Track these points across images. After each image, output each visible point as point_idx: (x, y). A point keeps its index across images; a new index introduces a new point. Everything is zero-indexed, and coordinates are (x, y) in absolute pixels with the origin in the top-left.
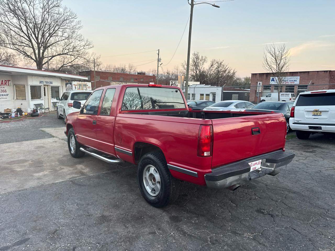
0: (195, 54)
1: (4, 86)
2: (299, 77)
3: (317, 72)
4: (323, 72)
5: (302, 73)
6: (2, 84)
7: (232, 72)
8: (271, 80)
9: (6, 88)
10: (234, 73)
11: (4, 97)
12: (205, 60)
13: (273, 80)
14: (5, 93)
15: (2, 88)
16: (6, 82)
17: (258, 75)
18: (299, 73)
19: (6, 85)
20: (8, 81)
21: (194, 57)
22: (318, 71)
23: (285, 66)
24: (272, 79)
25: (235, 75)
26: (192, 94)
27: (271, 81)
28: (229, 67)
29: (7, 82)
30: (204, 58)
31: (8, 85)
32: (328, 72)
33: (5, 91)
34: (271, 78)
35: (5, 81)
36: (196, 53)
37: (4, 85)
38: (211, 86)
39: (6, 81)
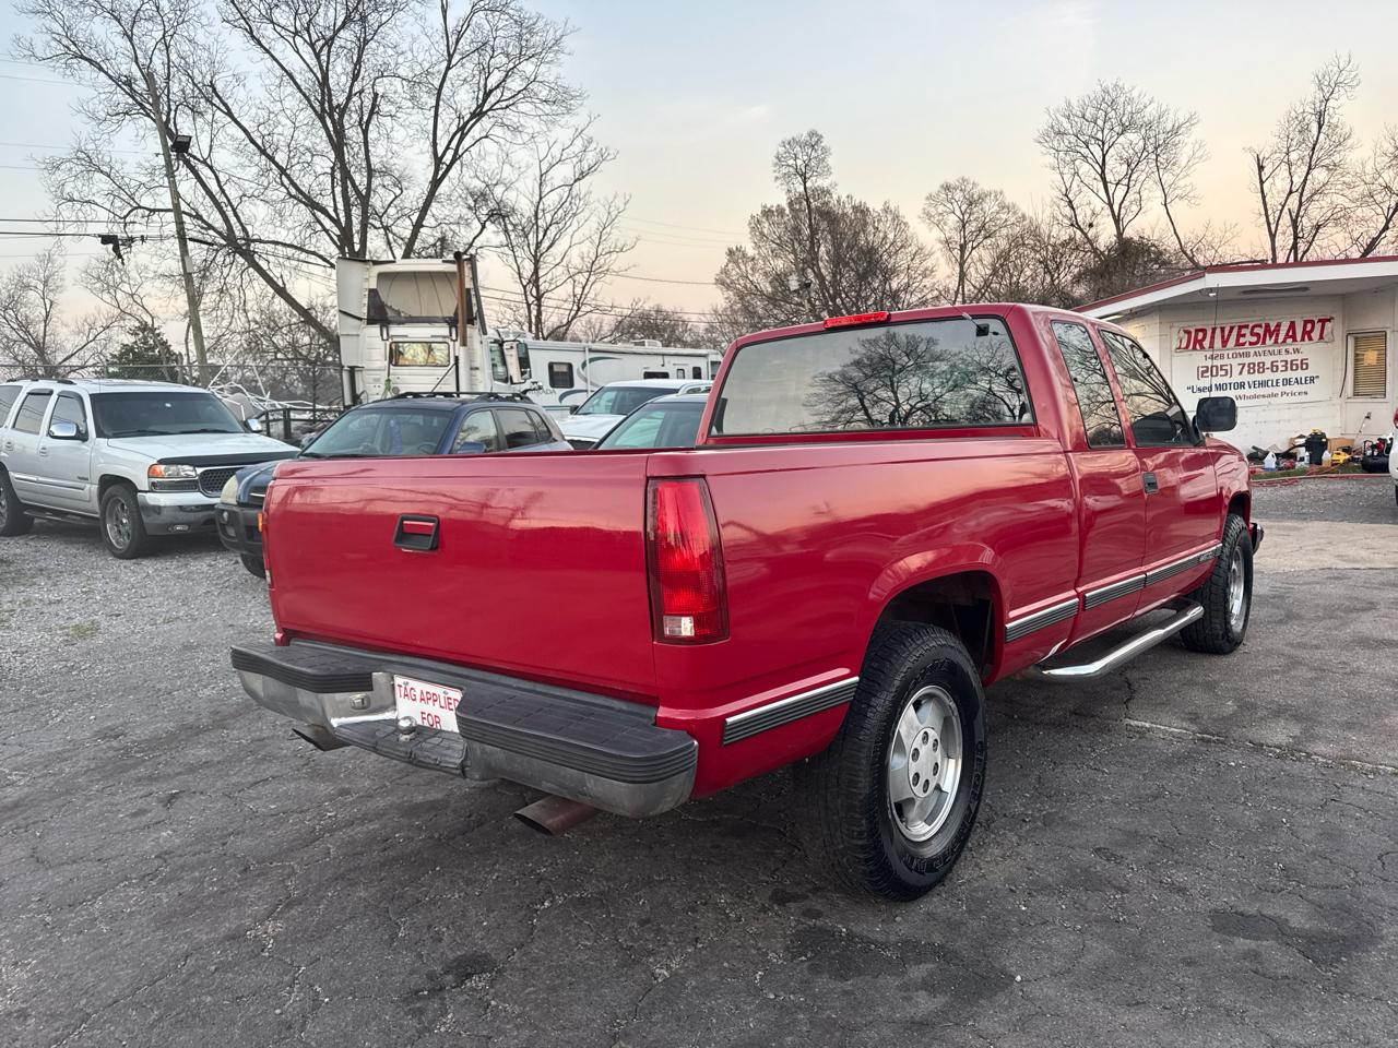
1: (1297, 345)
6: (1290, 337)
9: (1308, 350)
11: (1296, 388)
14: (1300, 374)
15: (1287, 351)
16: (1309, 327)
19: (1310, 339)
20: (1320, 320)
29: (1318, 326)
31: (1321, 337)
33: (1304, 365)
35: (1306, 322)
37: (1299, 337)
39: (1312, 322)
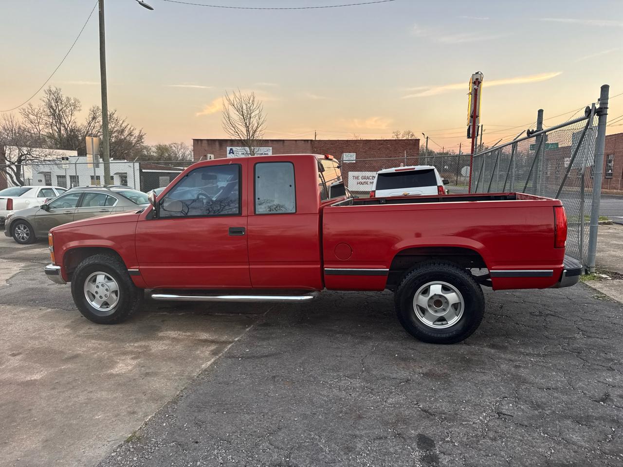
0: (50, 91)
2: (271, 148)
3: (294, 142)
4: (303, 142)
5: (274, 142)
7: (136, 133)
8: (228, 152)
10: (142, 136)
12: (75, 106)
13: (232, 152)
17: (206, 142)
18: (269, 141)
21: (48, 98)
22: (296, 140)
23: (259, 130)
24: (230, 151)
25: (143, 140)
26: (71, 177)
27: (230, 153)
28: (128, 125)
30: (73, 102)
32: (309, 142)
34: (228, 149)
36: (53, 89)
38: (114, 159)
